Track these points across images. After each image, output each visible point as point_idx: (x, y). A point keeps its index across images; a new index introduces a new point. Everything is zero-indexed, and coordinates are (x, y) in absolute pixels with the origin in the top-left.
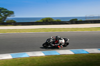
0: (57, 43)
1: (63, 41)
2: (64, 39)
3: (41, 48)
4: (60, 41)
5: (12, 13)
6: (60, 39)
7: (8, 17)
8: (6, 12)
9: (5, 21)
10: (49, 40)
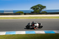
0: (33, 26)
3: (25, 29)
5: (45, 7)
6: (35, 23)
8: (42, 7)
9: (41, 12)
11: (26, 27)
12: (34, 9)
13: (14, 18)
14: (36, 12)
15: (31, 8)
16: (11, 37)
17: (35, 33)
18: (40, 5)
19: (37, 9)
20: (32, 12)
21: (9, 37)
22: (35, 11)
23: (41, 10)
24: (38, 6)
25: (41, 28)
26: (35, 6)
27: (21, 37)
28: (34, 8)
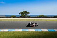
6: (33, 23)
7: (27, 15)
11: (27, 25)
15: (20, 13)
22: (22, 15)
24: (24, 12)
26: (22, 12)
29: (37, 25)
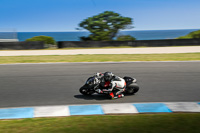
1: (122, 83)
2: (125, 78)
4: (114, 83)
5: (128, 21)
7: (121, 30)
8: (118, 20)
9: (115, 39)
10: (92, 79)
11: (81, 91)
12: (91, 27)
13: (25, 59)
14: (100, 39)
15: (81, 25)
16: (19, 128)
17: (103, 111)
18: (111, 14)
19: (102, 27)
20: (83, 38)
21: (12, 127)
22: (95, 35)
23: (115, 31)
24: (106, 16)
25: (132, 94)
26: (94, 19)
27: (57, 128)
28: (92, 23)
29: (136, 90)
